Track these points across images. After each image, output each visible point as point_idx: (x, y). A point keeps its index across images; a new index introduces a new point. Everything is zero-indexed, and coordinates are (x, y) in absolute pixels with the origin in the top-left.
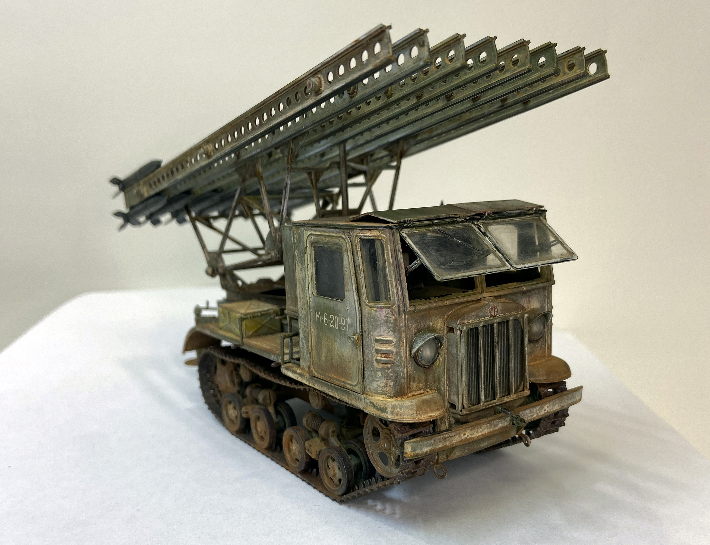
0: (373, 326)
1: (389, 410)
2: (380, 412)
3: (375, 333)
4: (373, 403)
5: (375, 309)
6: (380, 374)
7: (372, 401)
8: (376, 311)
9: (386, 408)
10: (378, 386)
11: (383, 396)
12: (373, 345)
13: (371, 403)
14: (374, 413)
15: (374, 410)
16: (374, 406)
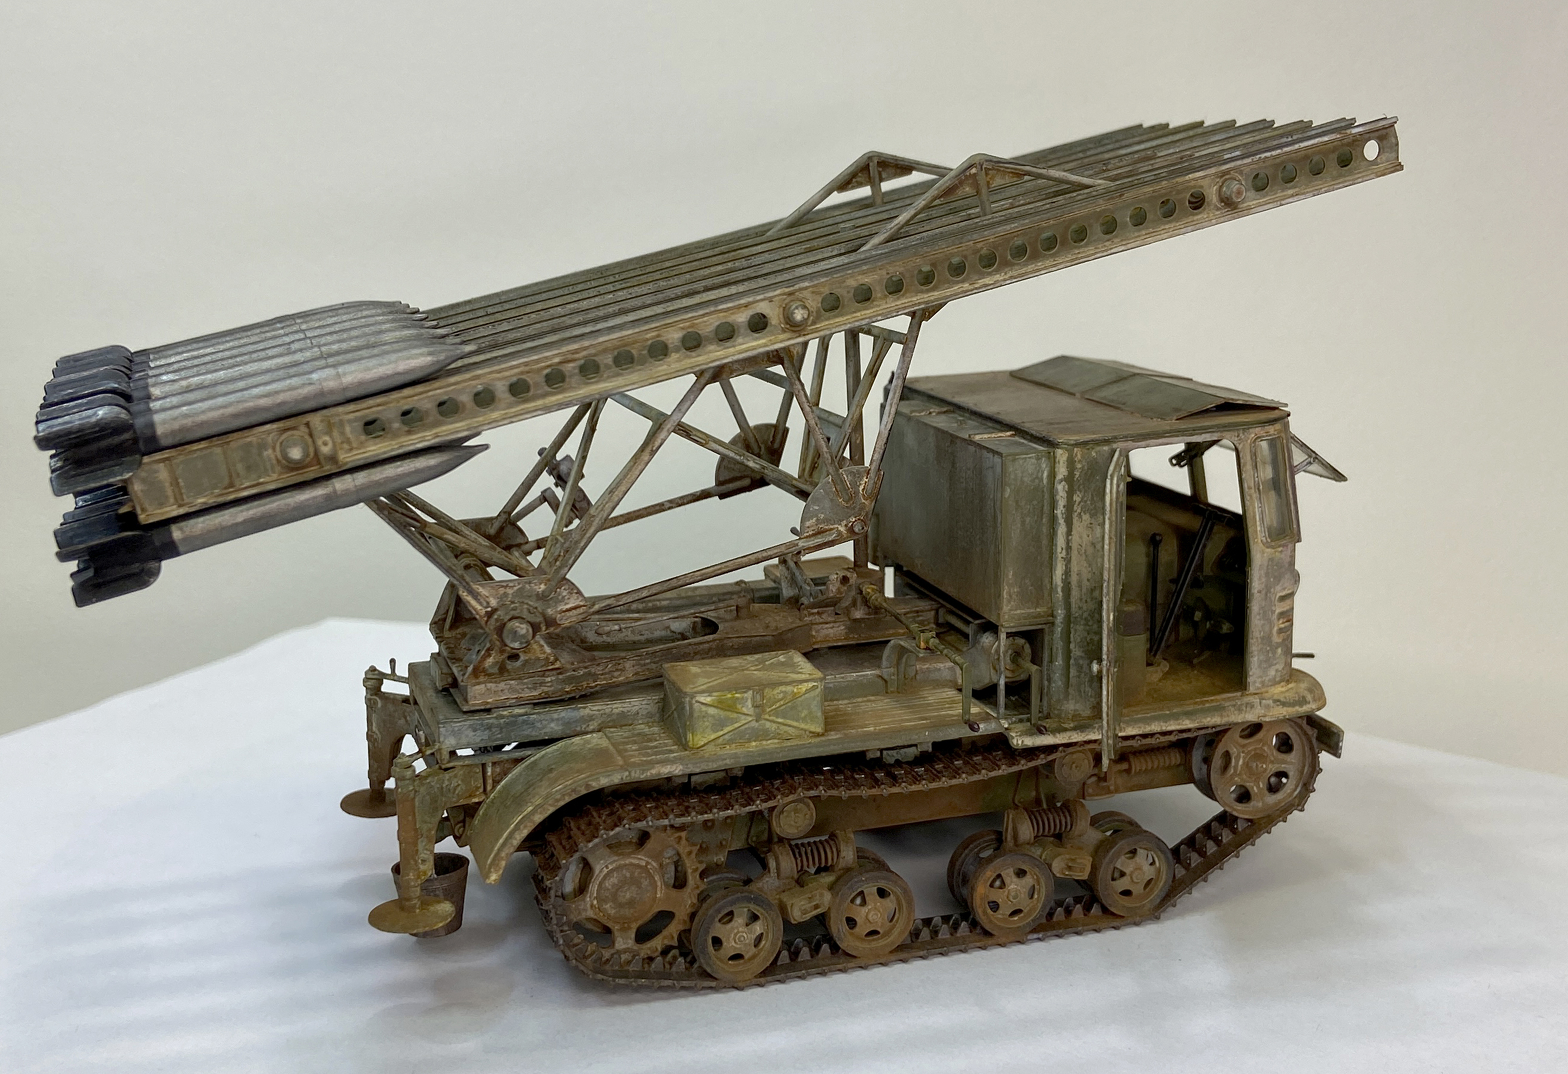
0: (1275, 578)
1: (1309, 697)
2: (1297, 708)
3: (1278, 588)
4: (1279, 701)
5: (1280, 549)
6: (1279, 650)
7: (1276, 697)
8: (1281, 552)
9: (1304, 697)
10: (1277, 671)
11: (1283, 684)
12: (1274, 608)
13: (1275, 701)
14: (1285, 713)
15: (1285, 708)
16: (1284, 704)
